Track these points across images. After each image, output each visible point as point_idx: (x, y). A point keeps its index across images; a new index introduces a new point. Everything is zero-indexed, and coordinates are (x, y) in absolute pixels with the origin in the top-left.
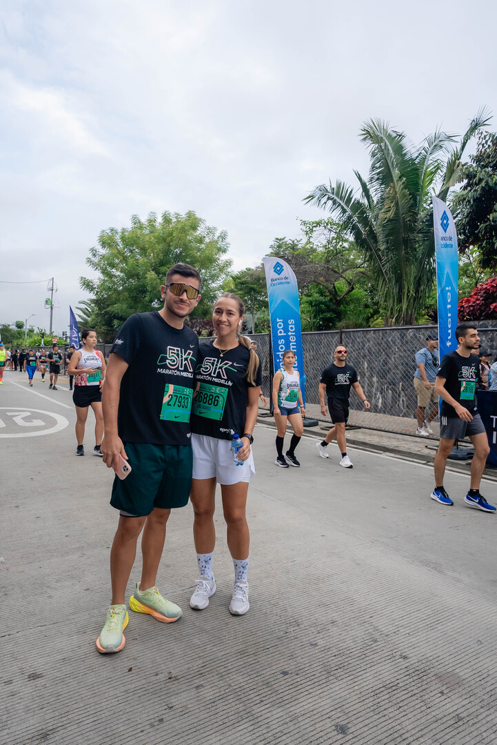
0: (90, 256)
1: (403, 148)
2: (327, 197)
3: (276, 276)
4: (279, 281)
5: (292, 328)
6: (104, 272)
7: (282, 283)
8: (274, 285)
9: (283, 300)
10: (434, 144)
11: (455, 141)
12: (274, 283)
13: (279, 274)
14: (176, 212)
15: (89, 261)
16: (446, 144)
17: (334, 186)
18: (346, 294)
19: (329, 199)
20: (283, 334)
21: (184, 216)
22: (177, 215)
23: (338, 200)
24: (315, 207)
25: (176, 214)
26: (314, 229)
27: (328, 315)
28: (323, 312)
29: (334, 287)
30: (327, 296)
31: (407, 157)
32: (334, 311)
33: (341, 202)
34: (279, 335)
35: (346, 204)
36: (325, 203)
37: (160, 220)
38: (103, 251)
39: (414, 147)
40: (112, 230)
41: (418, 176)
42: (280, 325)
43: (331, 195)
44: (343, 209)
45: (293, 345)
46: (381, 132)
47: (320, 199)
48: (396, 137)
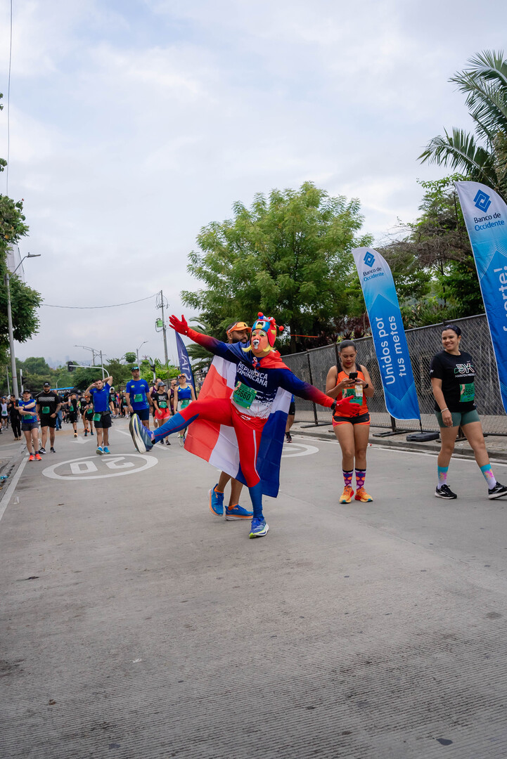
0: (190, 262)
2: (445, 150)
3: (368, 268)
4: (372, 274)
5: (394, 327)
6: (211, 280)
7: (375, 276)
8: (367, 279)
9: (379, 297)
12: (367, 276)
13: (371, 266)
14: (288, 187)
15: (191, 269)
17: (451, 136)
19: (449, 151)
20: (385, 335)
21: (298, 190)
22: (289, 192)
23: (459, 152)
24: (435, 165)
25: (287, 190)
26: (442, 189)
33: (464, 154)
34: (381, 336)
35: (469, 155)
36: (446, 157)
37: (268, 202)
38: (203, 254)
40: (213, 225)
42: (380, 325)
43: (450, 147)
44: (467, 162)
45: (397, 346)
46: (492, 66)
47: (438, 154)
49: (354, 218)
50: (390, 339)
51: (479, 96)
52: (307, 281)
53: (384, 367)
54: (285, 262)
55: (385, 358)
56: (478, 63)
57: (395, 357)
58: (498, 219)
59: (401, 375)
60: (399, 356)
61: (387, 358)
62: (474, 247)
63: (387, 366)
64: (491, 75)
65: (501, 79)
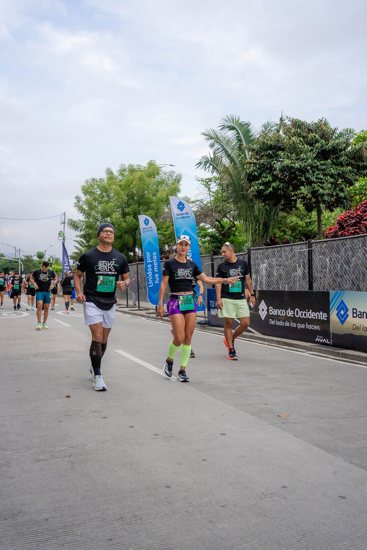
0: (76, 202)
2: (209, 164)
4: (147, 230)
5: (155, 258)
7: (149, 231)
9: (149, 241)
12: (145, 231)
14: (138, 164)
15: (76, 205)
18: (228, 229)
20: (150, 261)
24: (204, 170)
25: (137, 166)
26: (209, 183)
29: (221, 224)
32: (219, 242)
34: (148, 262)
36: (209, 167)
37: (127, 170)
38: (84, 198)
40: (93, 180)
42: (149, 256)
43: (211, 162)
45: (155, 268)
46: (234, 124)
47: (205, 164)
48: (244, 125)
50: (152, 263)
53: (148, 277)
55: (149, 273)
56: (227, 121)
57: (154, 273)
58: (187, 215)
59: (156, 282)
60: (156, 273)
61: (150, 273)
62: (175, 227)
63: (150, 277)
64: (232, 128)
65: (237, 131)
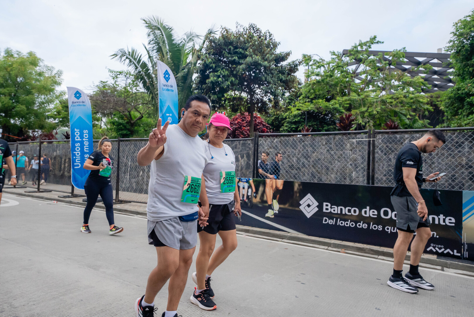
1: (172, 36)
2: (125, 57)
3: (76, 100)
4: (78, 104)
5: (86, 136)
7: (80, 105)
8: (74, 106)
9: (80, 118)
10: (190, 38)
11: (201, 39)
12: (74, 104)
13: (78, 99)
16: (196, 39)
17: (130, 51)
18: (138, 120)
19: (127, 58)
20: (79, 139)
21: (25, 54)
22: (19, 53)
23: (133, 60)
24: (118, 62)
25: (17, 51)
27: (125, 132)
28: (122, 130)
29: (130, 115)
30: (125, 120)
31: (174, 42)
32: (129, 130)
33: (134, 62)
34: (76, 140)
35: (137, 63)
36: (125, 60)
39: (179, 37)
41: (180, 54)
42: (77, 134)
43: (128, 56)
44: (136, 66)
45: (86, 147)
46: (159, 24)
47: (121, 57)
48: (168, 29)
49: (57, 79)
50: (82, 143)
51: (153, 34)
52: (22, 105)
53: (74, 157)
54: (8, 90)
55: (76, 153)
56: (152, 20)
57: (83, 153)
58: (171, 88)
60: (86, 153)
61: (78, 153)
62: (160, 99)
63: (77, 157)
64: (159, 29)
65: (161, 32)
